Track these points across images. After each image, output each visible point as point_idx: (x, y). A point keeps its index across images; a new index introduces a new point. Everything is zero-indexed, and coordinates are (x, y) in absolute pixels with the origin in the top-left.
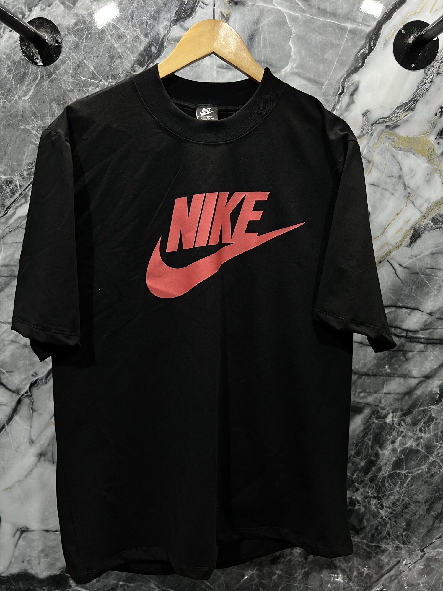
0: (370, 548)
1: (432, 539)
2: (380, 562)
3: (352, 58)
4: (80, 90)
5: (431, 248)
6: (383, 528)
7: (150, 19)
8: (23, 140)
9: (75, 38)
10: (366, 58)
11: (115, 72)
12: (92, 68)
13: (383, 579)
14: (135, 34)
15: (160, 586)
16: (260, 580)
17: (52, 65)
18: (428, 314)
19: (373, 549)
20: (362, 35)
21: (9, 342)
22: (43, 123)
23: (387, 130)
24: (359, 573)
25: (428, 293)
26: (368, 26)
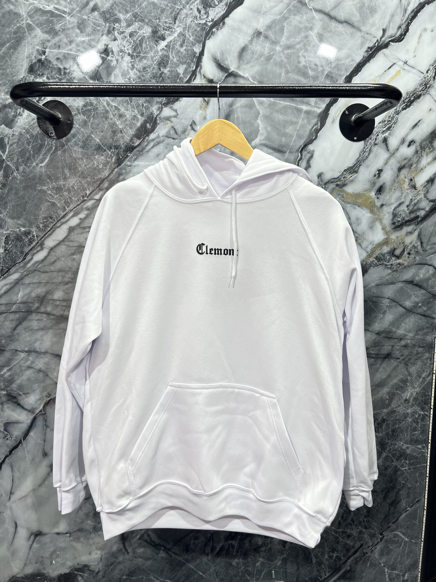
0: (338, 533)
1: (389, 523)
2: (347, 546)
3: (308, 132)
4: (88, 158)
5: (376, 280)
6: (348, 516)
7: (145, 103)
8: (39, 199)
9: (84, 117)
10: (318, 133)
11: (117, 144)
12: (98, 140)
13: (350, 561)
14: (133, 114)
15: (159, 578)
16: (245, 567)
17: (64, 139)
18: (376, 334)
19: (340, 535)
20: (315, 114)
21: (26, 368)
22: (57, 185)
23: (337, 188)
24: (329, 556)
25: (376, 317)
26: (319, 108)
